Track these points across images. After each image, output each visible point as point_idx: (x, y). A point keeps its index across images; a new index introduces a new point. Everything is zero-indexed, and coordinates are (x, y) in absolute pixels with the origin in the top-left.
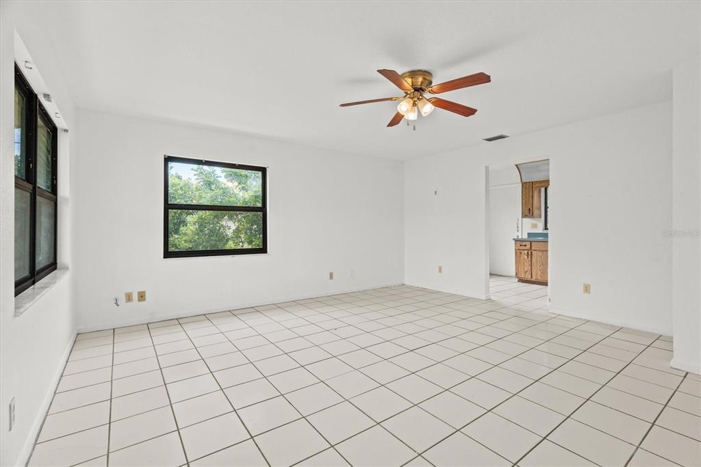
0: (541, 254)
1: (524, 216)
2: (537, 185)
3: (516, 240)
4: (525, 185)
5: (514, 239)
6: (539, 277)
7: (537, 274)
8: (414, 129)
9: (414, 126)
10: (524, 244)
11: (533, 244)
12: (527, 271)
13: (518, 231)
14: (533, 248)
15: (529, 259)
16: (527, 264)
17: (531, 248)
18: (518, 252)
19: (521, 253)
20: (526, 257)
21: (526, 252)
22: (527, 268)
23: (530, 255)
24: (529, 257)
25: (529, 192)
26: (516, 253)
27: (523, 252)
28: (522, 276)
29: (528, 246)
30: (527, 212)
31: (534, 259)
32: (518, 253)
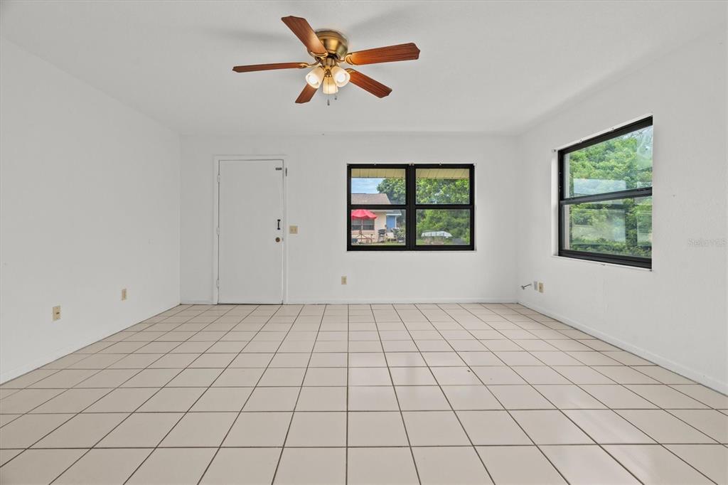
8: (329, 104)
9: (328, 101)
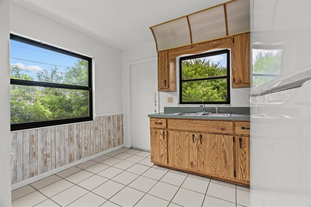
0: (178, 135)
1: (160, 89)
2: (173, 53)
3: (151, 117)
4: (160, 54)
5: (149, 116)
6: (176, 164)
7: (173, 159)
10: (160, 121)
11: (169, 121)
12: (163, 155)
13: (156, 105)
14: (169, 127)
15: (165, 140)
16: (164, 146)
17: (167, 127)
18: (154, 130)
19: (156, 133)
20: (161, 137)
21: (162, 131)
22: (163, 151)
23: (166, 135)
24: (165, 138)
25: (165, 61)
26: (151, 132)
27: (158, 131)
28: (158, 161)
29: (164, 125)
30: (163, 84)
31: (170, 141)
32: (154, 132)
